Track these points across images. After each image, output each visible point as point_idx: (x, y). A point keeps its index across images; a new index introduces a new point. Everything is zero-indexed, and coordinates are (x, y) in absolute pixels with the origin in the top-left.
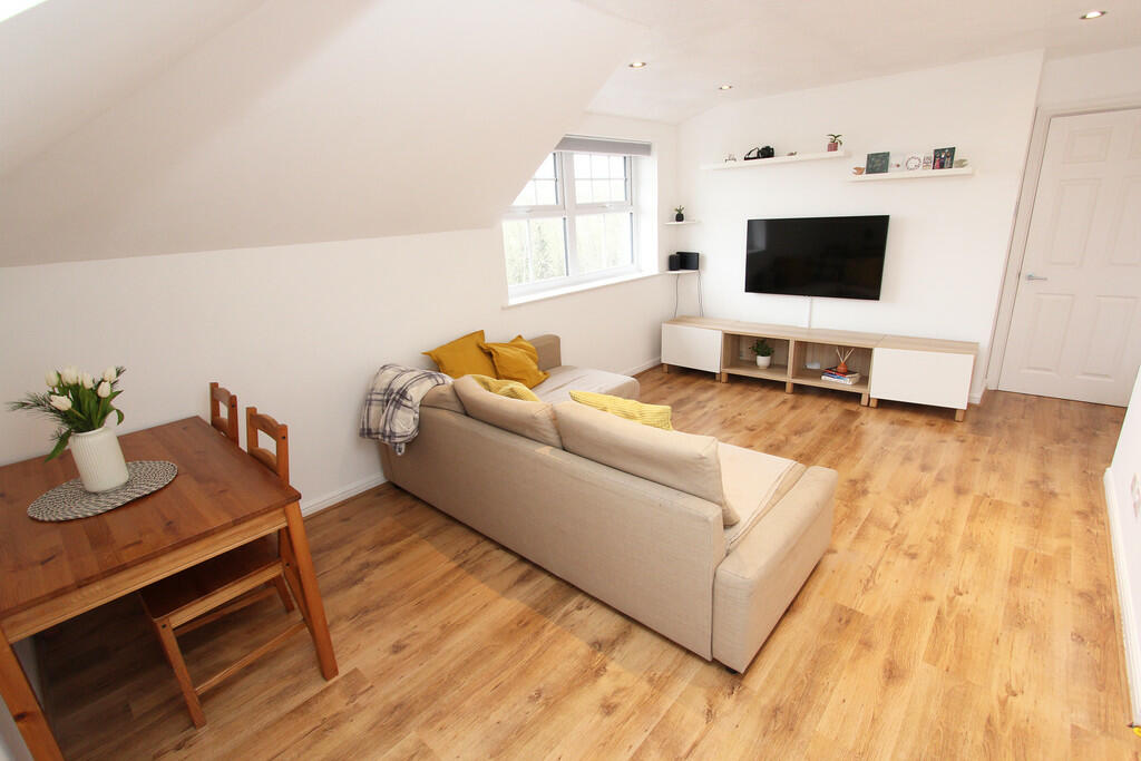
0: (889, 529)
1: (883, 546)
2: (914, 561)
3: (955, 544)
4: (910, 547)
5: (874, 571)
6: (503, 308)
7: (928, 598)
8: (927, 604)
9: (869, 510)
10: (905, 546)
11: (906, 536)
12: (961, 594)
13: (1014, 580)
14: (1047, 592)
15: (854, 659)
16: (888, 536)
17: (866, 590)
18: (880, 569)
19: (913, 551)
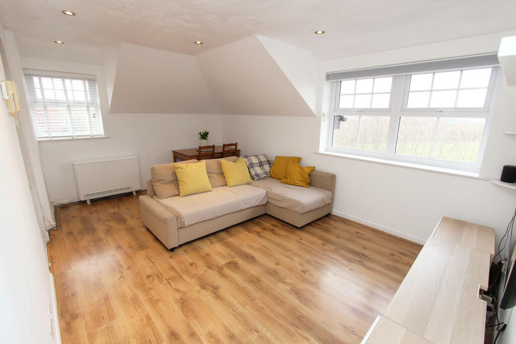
0: (169, 279)
1: (162, 272)
2: (146, 275)
3: (141, 296)
4: (153, 279)
5: (152, 262)
6: (315, 153)
7: (129, 268)
8: (127, 266)
9: (187, 281)
10: (155, 278)
11: (160, 282)
12: (121, 277)
13: (107, 299)
14: (92, 305)
15: (130, 244)
16: (165, 276)
17: (147, 256)
18: (152, 264)
19: (151, 278)
